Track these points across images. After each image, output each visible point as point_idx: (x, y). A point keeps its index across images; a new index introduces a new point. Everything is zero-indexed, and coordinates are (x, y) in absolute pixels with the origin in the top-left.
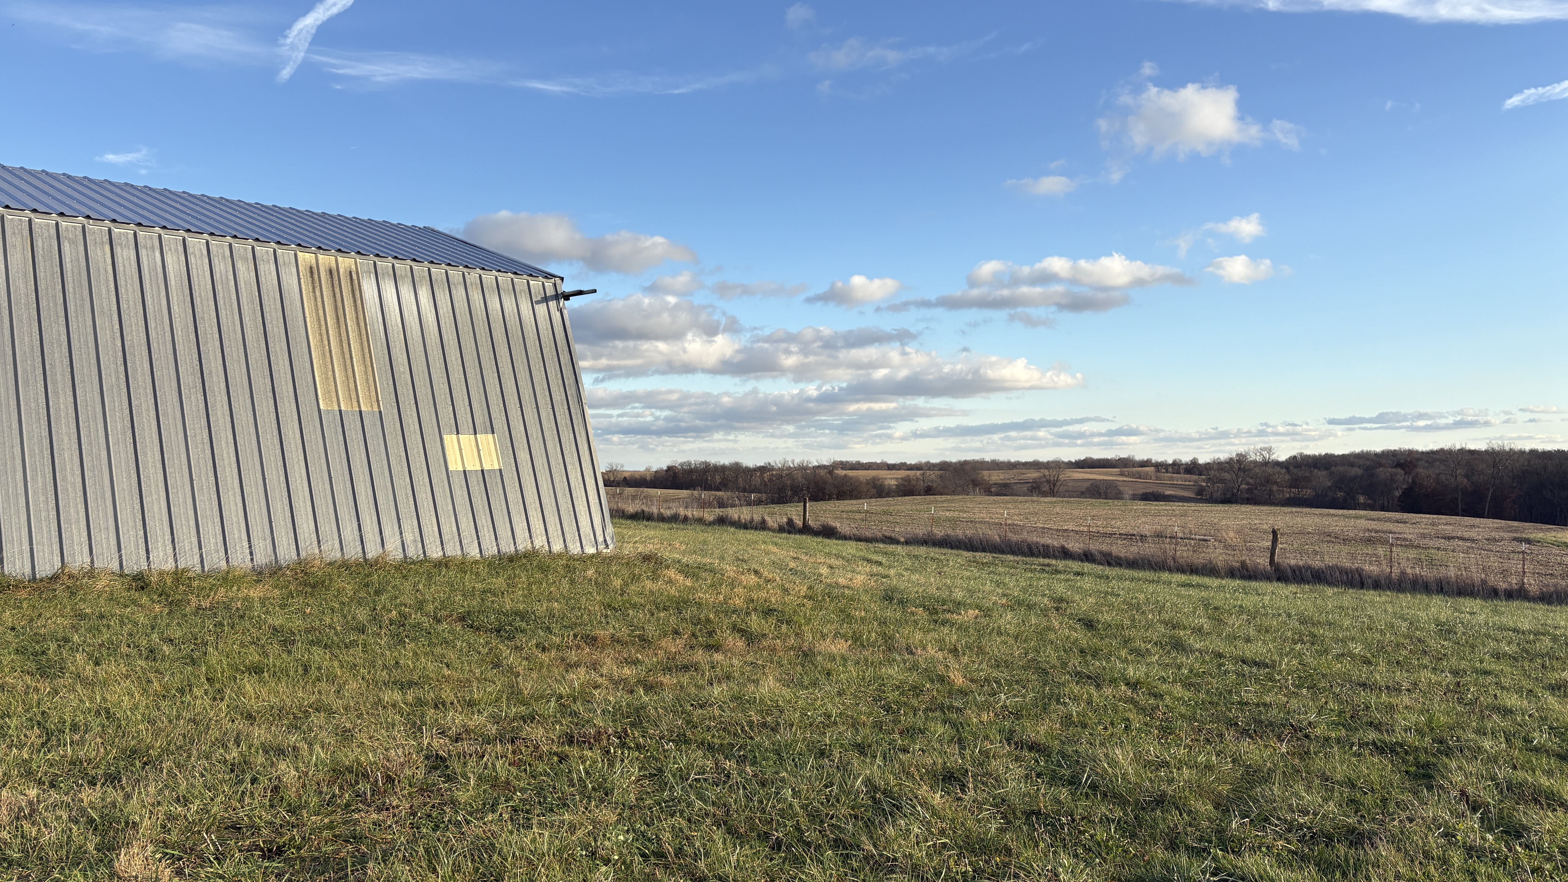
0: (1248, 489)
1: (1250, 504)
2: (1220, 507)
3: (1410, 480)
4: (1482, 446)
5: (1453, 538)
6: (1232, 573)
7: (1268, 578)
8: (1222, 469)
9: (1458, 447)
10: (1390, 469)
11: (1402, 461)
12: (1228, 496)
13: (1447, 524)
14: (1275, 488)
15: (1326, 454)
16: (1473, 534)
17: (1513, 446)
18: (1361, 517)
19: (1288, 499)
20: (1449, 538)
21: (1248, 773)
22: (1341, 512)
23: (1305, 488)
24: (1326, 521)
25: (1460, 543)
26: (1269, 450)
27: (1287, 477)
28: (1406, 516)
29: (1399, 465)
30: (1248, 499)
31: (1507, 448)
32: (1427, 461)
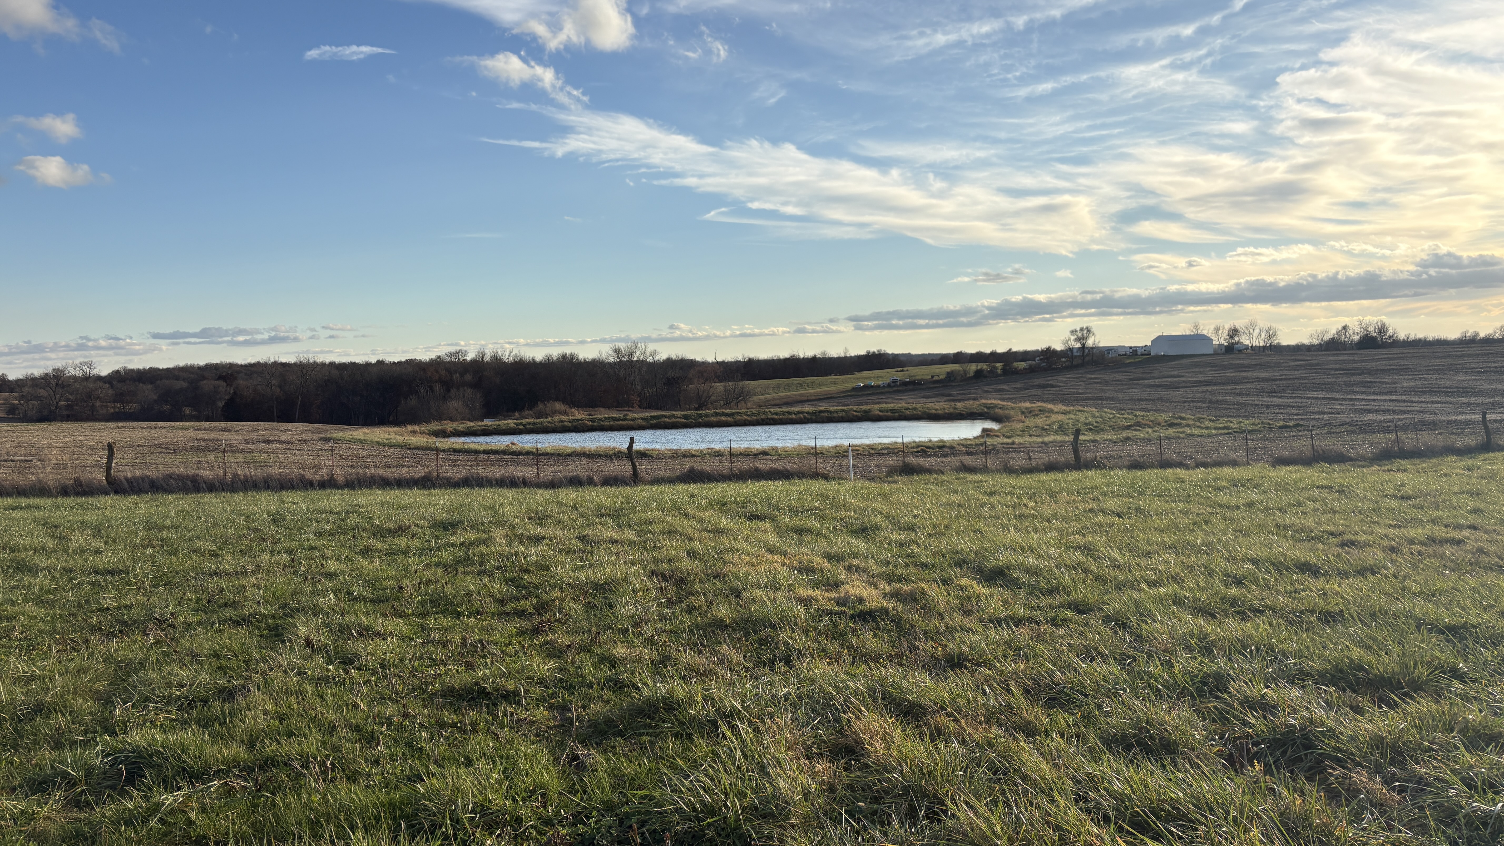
0: (68, 406)
1: (71, 421)
2: (38, 426)
3: (232, 391)
4: (291, 359)
5: (272, 441)
6: (64, 492)
7: (106, 493)
8: (37, 386)
9: (272, 360)
10: (213, 382)
11: (224, 374)
12: (45, 413)
13: (265, 429)
14: (98, 403)
15: (151, 368)
16: (287, 437)
17: (316, 359)
18: (188, 428)
19: (113, 414)
20: (268, 442)
21: (121, 668)
22: (168, 424)
23: (131, 402)
24: (155, 434)
25: (277, 445)
26: (90, 365)
27: (111, 392)
28: (230, 424)
29: (221, 378)
30: (68, 416)
31: (312, 361)
32: (246, 374)
